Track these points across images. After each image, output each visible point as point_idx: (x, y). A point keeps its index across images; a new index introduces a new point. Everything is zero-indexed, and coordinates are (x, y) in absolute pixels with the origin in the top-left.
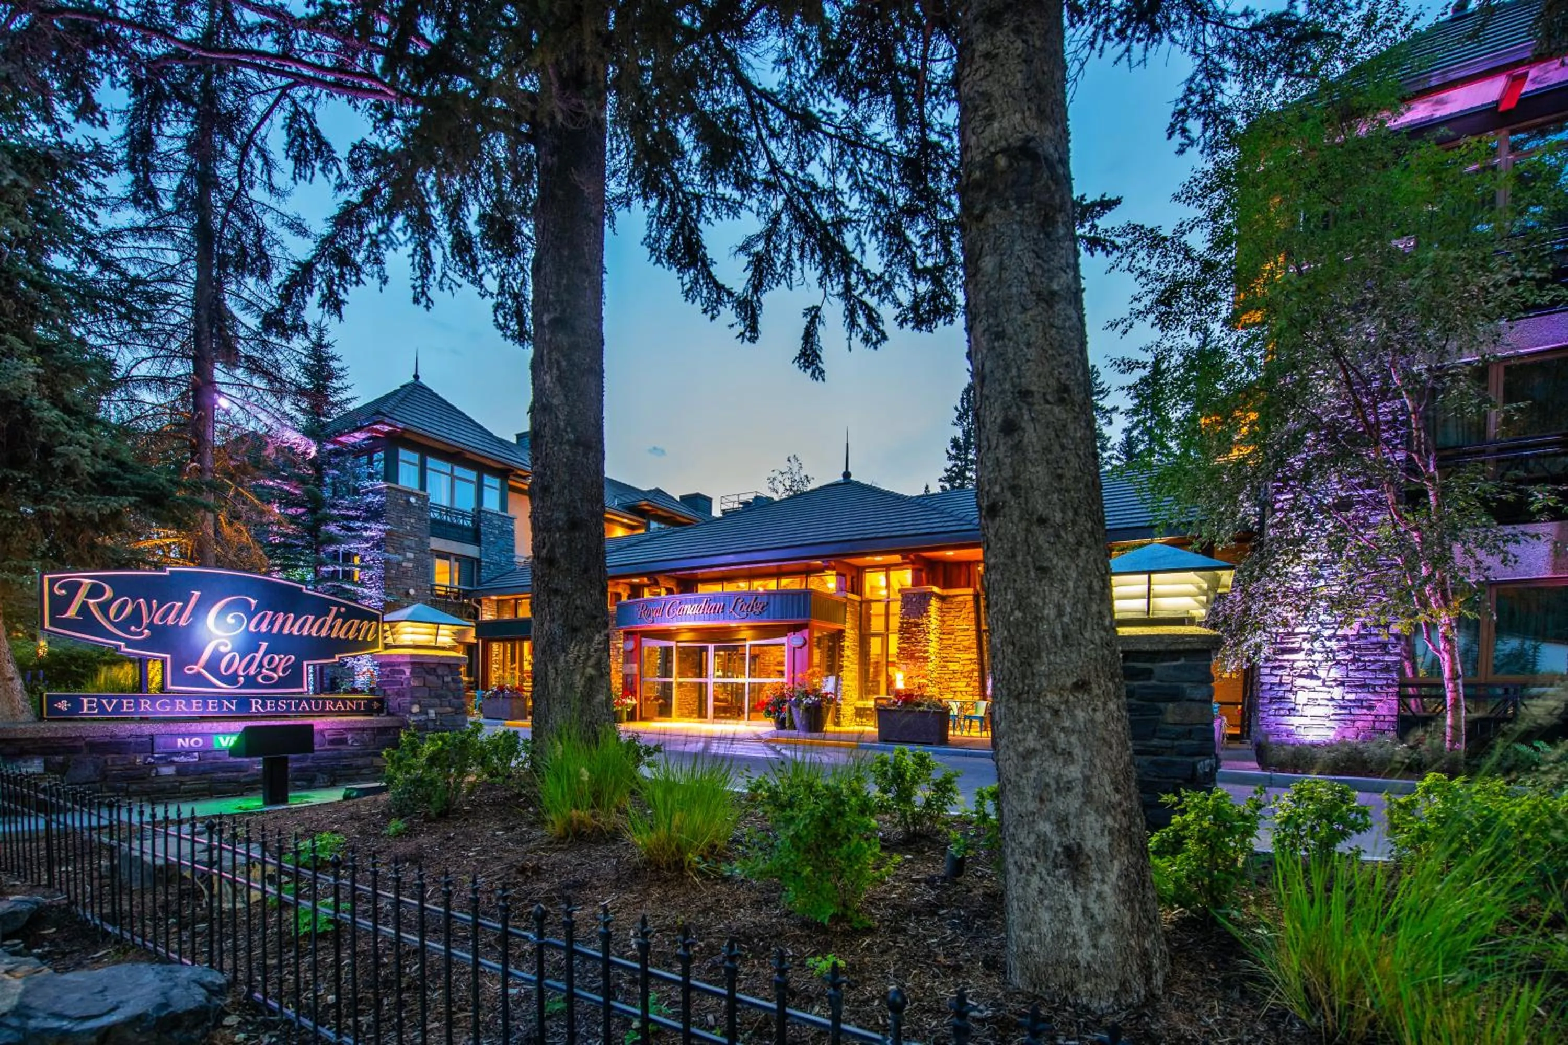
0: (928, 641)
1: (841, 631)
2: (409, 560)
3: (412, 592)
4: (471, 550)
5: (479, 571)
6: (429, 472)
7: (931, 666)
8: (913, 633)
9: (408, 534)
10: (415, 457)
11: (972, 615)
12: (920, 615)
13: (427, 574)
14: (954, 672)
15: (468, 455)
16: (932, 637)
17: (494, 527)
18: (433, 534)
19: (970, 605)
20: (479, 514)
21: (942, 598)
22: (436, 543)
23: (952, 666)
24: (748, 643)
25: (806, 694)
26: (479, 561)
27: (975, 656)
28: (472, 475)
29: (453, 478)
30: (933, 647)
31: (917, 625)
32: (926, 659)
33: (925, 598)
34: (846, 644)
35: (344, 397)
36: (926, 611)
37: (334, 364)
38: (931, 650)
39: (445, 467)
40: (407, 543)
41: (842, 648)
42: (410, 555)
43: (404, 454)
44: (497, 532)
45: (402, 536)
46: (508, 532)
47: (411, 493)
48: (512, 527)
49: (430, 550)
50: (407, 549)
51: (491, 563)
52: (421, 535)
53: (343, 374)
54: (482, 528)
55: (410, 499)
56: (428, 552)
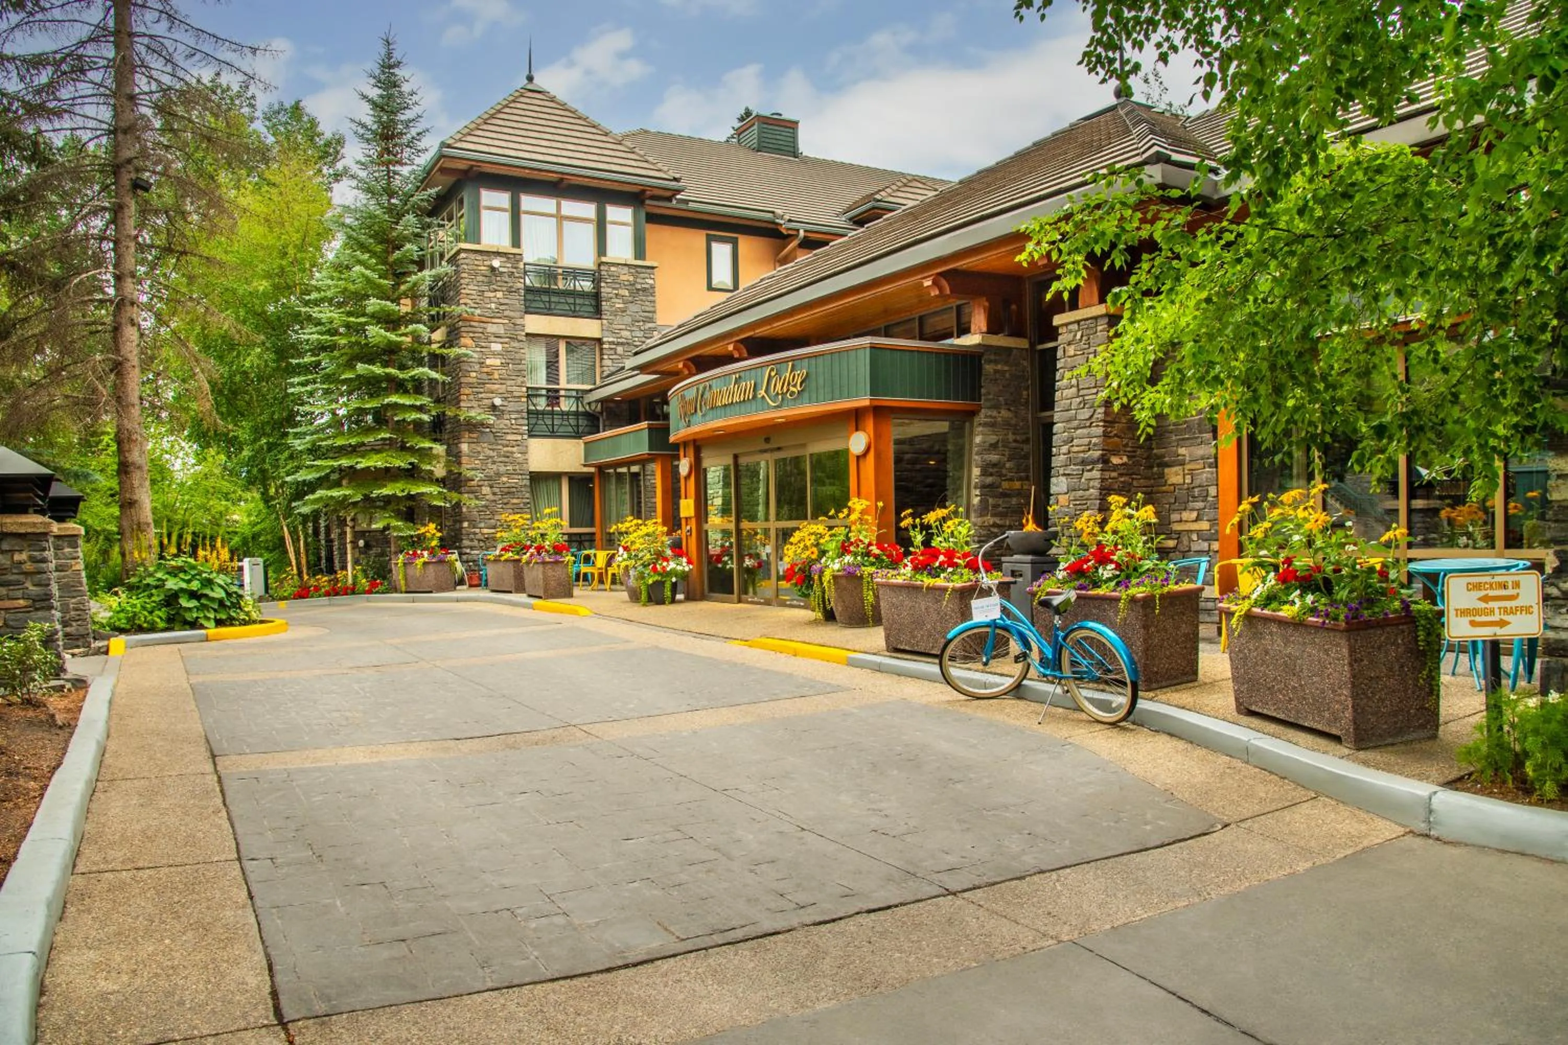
1: (975, 415)
2: (495, 354)
3: (499, 402)
4: (588, 328)
6: (524, 219)
9: (494, 315)
10: (502, 198)
13: (522, 373)
17: (621, 285)
18: (529, 310)
20: (600, 268)
22: (532, 323)
26: (599, 341)
28: (588, 209)
29: (561, 218)
33: (1096, 331)
39: (547, 204)
40: (491, 328)
42: (496, 347)
43: (486, 197)
44: (627, 293)
45: (484, 319)
46: (644, 290)
47: (498, 254)
48: (651, 282)
49: (527, 335)
50: (493, 339)
51: (618, 344)
52: (512, 314)
53: (415, 98)
54: (605, 290)
55: (496, 263)
56: (524, 338)
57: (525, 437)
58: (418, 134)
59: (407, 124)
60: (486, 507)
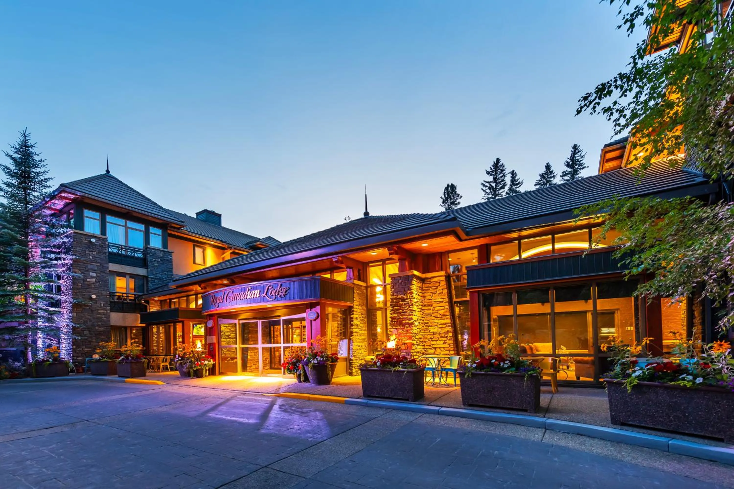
0: (412, 311)
1: (351, 307)
2: (92, 277)
3: (94, 296)
4: (141, 271)
5: (147, 284)
6: (108, 225)
7: (415, 330)
8: (401, 306)
9: (92, 261)
10: (95, 215)
11: (445, 291)
12: (405, 292)
13: (107, 286)
14: (434, 334)
15: (135, 214)
16: (415, 308)
17: (157, 257)
18: (111, 261)
19: (443, 283)
20: (147, 250)
21: (423, 280)
22: (113, 267)
23: (432, 329)
24: (282, 319)
25: (315, 355)
26: (147, 277)
27: (449, 321)
28: (142, 227)
29: (127, 229)
30: (416, 316)
31: (403, 300)
32: (411, 325)
33: (408, 280)
34: (355, 316)
35: (42, 178)
36: (410, 289)
37: (36, 158)
38: (415, 318)
39: (122, 222)
40: (89, 266)
41: (352, 319)
42: (92, 274)
43: (87, 213)
44: (159, 260)
45: (86, 262)
46: (168, 260)
47: (94, 237)
48: (171, 258)
49: (110, 271)
50: (91, 271)
51: (156, 279)
52: (101, 262)
53: (42, 163)
54: (149, 258)
55: (93, 240)
56: (108, 272)
57: (109, 311)
58: (45, 179)
59: (38, 174)
60: (86, 339)
